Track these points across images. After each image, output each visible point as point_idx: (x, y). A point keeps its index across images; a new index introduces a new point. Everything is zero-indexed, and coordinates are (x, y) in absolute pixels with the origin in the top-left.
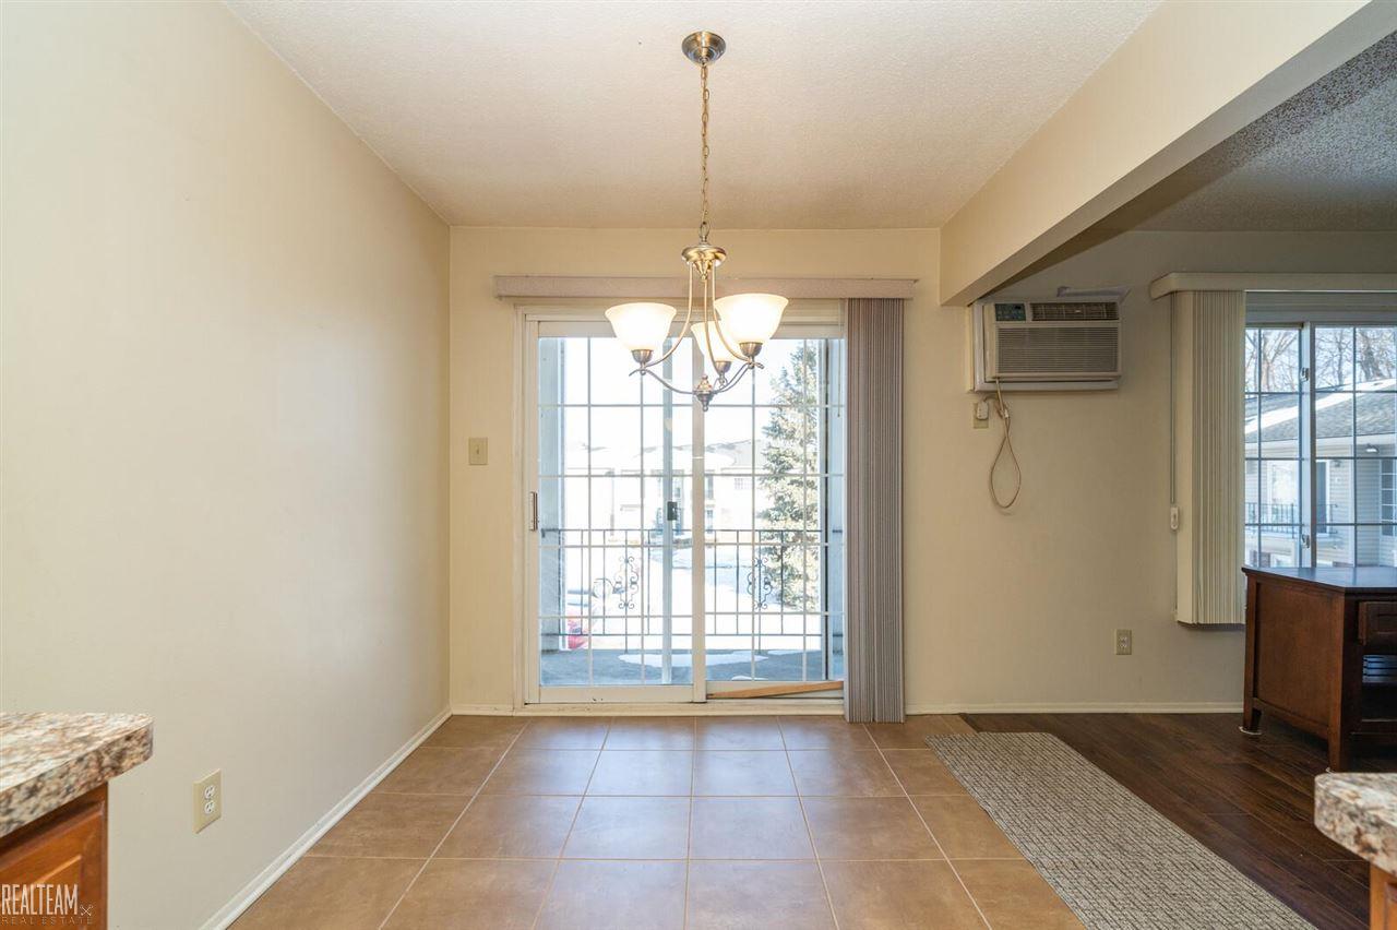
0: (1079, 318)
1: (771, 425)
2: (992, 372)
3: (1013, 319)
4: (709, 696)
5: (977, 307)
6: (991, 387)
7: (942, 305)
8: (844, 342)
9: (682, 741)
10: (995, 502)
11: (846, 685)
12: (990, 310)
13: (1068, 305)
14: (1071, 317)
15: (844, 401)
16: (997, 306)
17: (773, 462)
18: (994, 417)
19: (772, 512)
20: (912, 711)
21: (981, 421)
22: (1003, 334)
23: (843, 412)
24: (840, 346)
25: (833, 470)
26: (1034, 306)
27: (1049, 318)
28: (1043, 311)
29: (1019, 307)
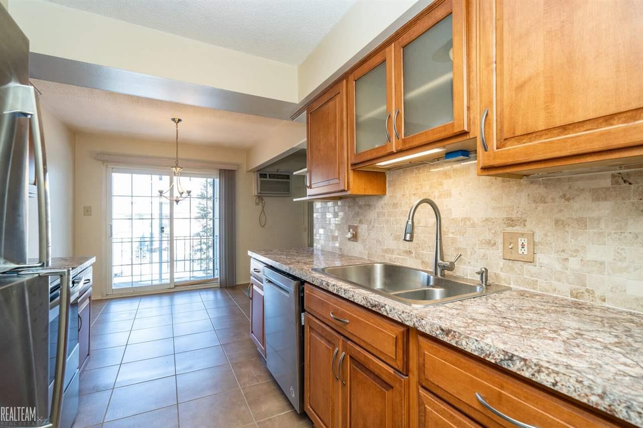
0: (281, 178)
1: (200, 194)
2: (259, 191)
3: (264, 178)
4: (175, 286)
5: (256, 173)
6: (259, 195)
7: (247, 172)
8: (218, 180)
9: (166, 301)
10: (261, 225)
11: (219, 279)
12: (258, 175)
13: (278, 175)
14: (278, 178)
15: (218, 197)
16: (260, 174)
17: (202, 210)
18: (260, 204)
19: (201, 233)
20: (237, 284)
21: (257, 204)
22: (261, 181)
23: (218, 200)
24: (217, 181)
25: (215, 217)
26: (270, 175)
27: (273, 178)
28: (271, 176)
29: (266, 175)
